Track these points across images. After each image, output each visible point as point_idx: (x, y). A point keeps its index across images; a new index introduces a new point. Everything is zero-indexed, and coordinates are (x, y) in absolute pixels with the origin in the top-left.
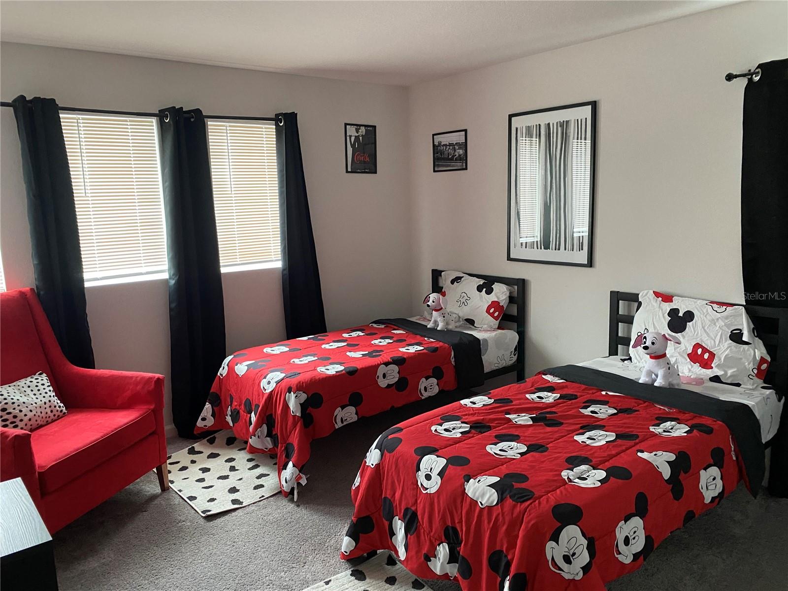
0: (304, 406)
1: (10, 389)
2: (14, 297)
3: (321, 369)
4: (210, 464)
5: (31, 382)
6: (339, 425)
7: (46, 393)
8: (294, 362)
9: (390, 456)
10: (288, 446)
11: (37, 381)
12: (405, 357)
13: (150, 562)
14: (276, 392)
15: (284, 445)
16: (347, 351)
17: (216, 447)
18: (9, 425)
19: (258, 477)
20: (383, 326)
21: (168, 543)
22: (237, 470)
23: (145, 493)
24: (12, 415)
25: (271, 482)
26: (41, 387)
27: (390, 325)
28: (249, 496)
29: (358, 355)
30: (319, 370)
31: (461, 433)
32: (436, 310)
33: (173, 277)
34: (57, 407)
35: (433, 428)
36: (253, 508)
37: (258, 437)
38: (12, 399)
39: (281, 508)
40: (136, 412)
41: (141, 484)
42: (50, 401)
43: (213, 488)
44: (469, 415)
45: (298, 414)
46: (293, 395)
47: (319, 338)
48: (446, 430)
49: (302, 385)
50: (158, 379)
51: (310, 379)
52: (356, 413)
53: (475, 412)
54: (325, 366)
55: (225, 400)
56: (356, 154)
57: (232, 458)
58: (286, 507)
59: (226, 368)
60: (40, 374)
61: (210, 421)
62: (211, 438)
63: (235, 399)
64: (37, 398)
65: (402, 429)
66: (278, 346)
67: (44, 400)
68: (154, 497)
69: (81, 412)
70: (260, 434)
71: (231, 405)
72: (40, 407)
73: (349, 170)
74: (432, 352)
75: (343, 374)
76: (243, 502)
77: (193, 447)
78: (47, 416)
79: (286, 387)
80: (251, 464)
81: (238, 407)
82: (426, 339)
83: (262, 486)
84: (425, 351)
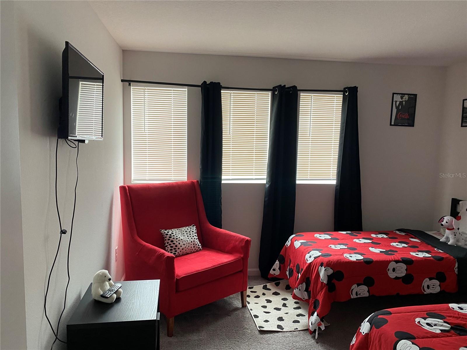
0: (330, 277)
1: (177, 231)
2: (188, 184)
3: (347, 256)
4: (273, 298)
5: (188, 229)
6: (354, 296)
7: (193, 236)
8: (331, 247)
9: (376, 331)
10: (316, 301)
11: (191, 229)
12: (413, 259)
13: (222, 347)
14: (313, 264)
15: (314, 300)
16: (370, 247)
17: (279, 289)
18: (173, 250)
19: (298, 315)
20: (404, 234)
21: (235, 340)
22: (287, 307)
23: (234, 305)
24: (175, 245)
25: (304, 321)
26: (191, 233)
27: (409, 234)
28: (288, 326)
29: (377, 251)
30: (345, 256)
31: (441, 330)
32: (448, 229)
33: (268, 183)
34: (197, 245)
35: (417, 320)
36: (289, 335)
37: (300, 290)
38: (177, 236)
39: (306, 340)
40: (233, 257)
41: (233, 299)
42: (194, 241)
43: (270, 313)
44: (453, 317)
45: (325, 282)
46: (323, 269)
47: (354, 234)
48: (428, 324)
49: (330, 263)
50: (247, 240)
51: (336, 261)
52: (368, 291)
53: (460, 316)
54: (350, 254)
55: (287, 261)
56: (399, 113)
57: (286, 298)
58: (309, 341)
59: (290, 241)
60: (193, 226)
61: (277, 272)
62: (277, 282)
63: (292, 262)
64: (188, 238)
65: (391, 314)
66: (325, 234)
67: (191, 240)
68: (237, 309)
69: (208, 250)
70: (300, 288)
71: (289, 265)
72: (189, 243)
73: (393, 123)
74: (437, 260)
75: (362, 262)
76: (284, 329)
77: (266, 285)
78: (192, 249)
79: (319, 262)
80: (296, 306)
81: (293, 268)
82: (435, 249)
83: (298, 322)
84: (432, 258)
